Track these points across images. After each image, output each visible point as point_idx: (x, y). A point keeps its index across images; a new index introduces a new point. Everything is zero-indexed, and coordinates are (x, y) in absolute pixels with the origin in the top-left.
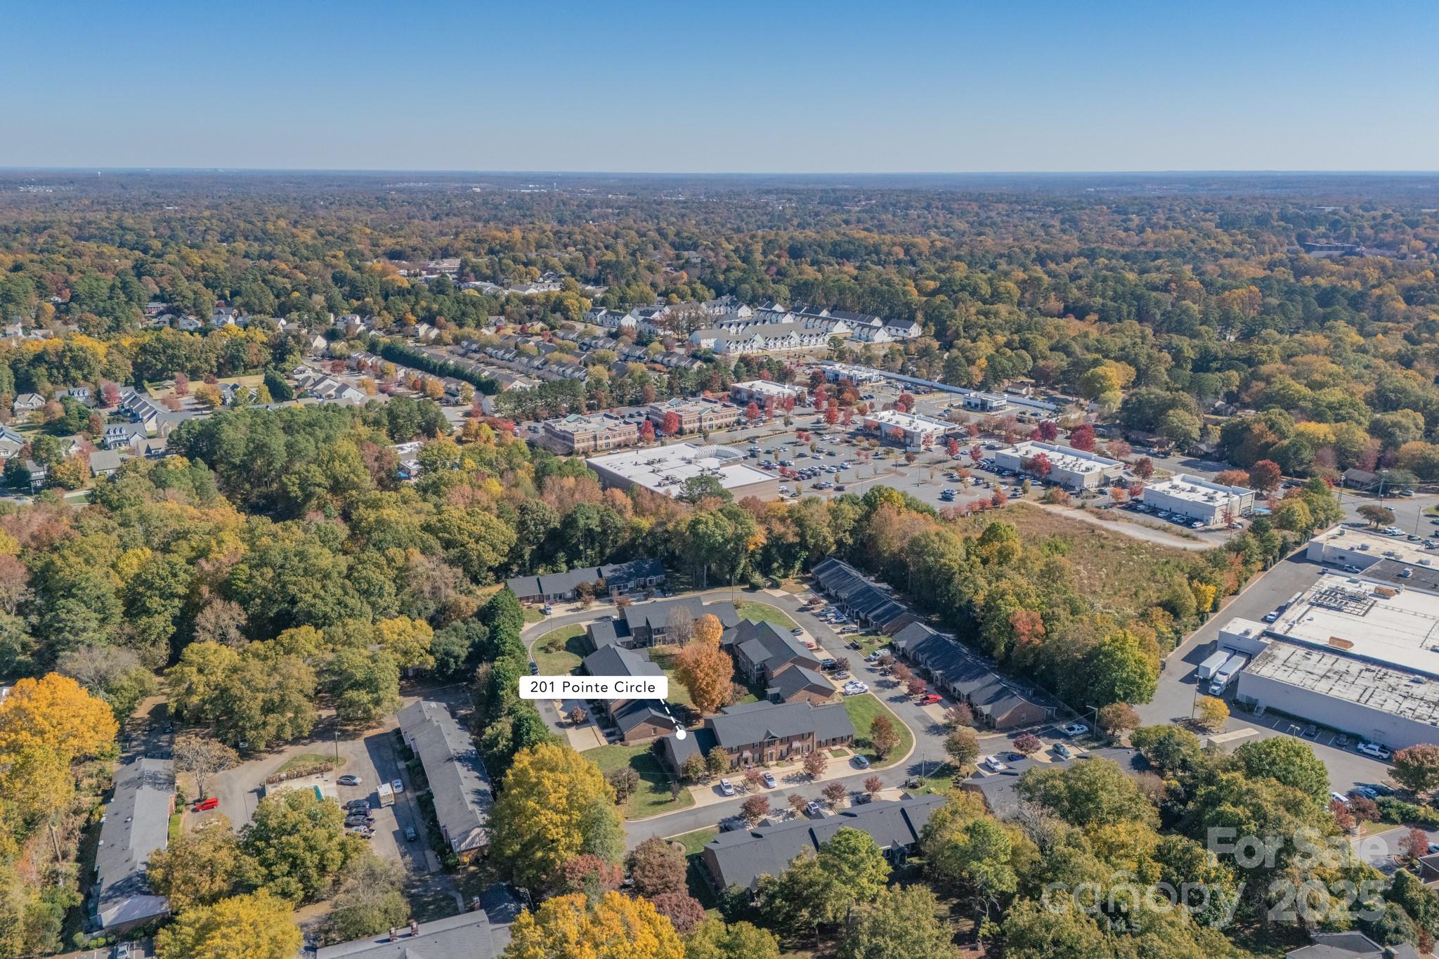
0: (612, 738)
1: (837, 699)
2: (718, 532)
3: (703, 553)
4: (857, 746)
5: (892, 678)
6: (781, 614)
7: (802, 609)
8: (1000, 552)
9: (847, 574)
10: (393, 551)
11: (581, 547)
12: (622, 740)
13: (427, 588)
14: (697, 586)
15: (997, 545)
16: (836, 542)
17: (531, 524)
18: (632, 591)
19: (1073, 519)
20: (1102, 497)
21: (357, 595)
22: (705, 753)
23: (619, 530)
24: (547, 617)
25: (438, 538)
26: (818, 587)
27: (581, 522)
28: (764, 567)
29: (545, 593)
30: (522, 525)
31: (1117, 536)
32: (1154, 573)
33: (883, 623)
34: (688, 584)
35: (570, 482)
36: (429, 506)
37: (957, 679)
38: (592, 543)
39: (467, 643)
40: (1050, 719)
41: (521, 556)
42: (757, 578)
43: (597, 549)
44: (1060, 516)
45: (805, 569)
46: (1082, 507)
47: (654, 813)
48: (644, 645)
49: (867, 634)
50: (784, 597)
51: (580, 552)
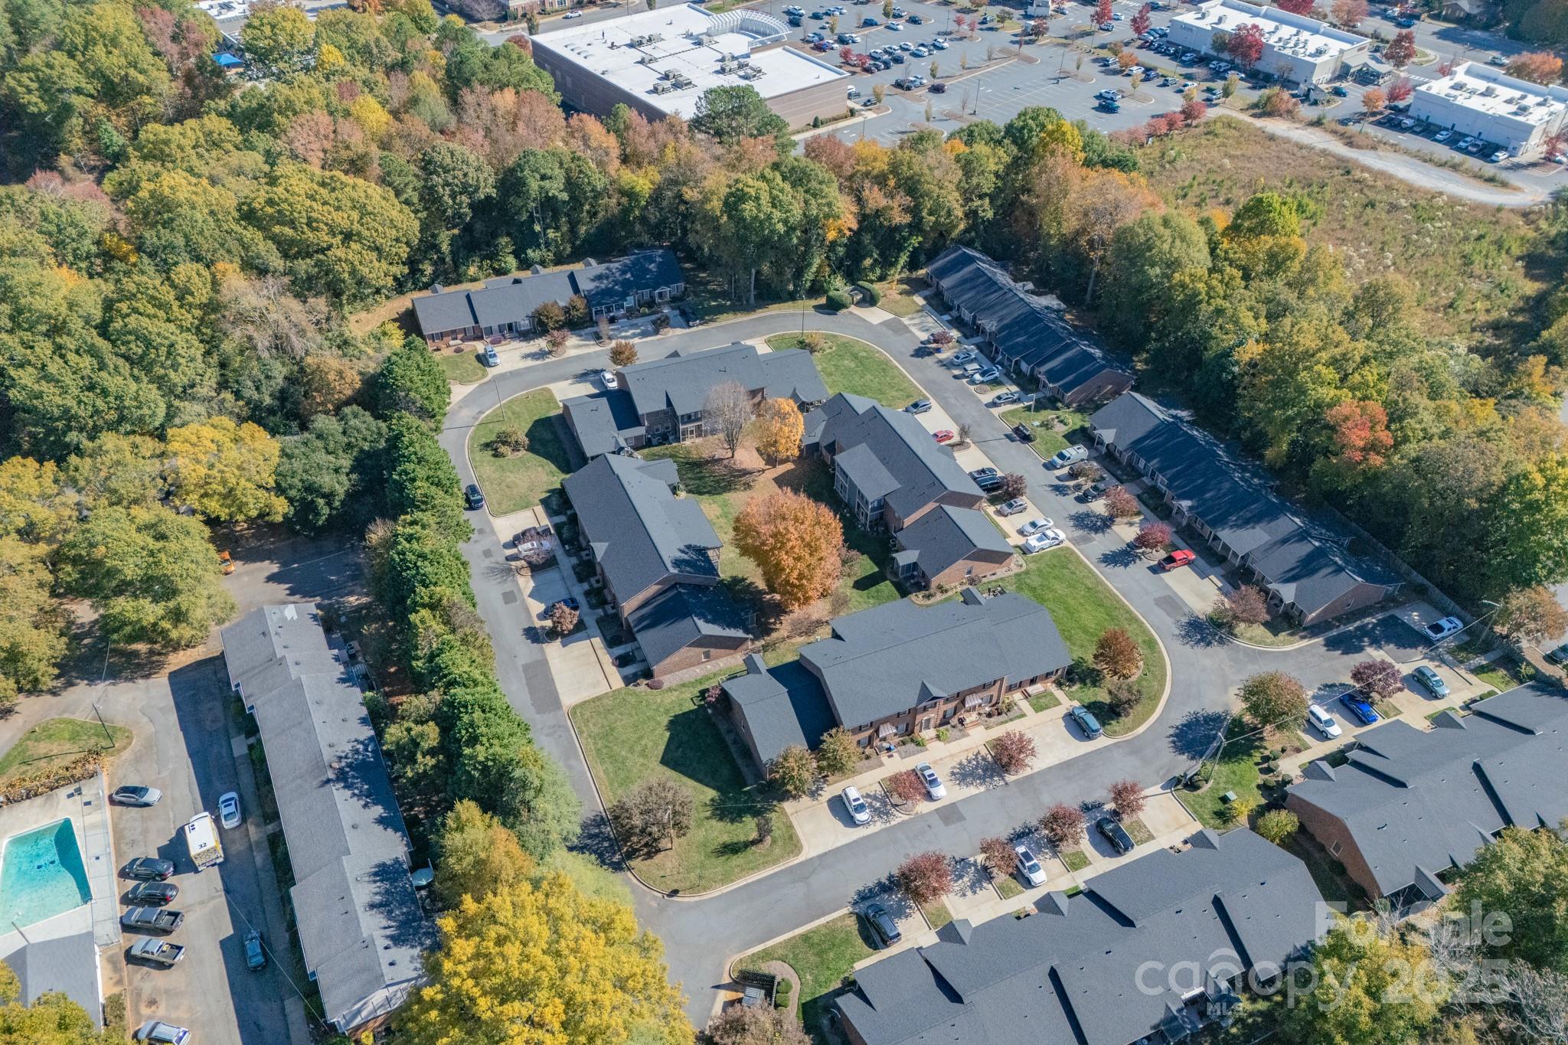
0: (630, 670)
1: (1016, 564)
2: (777, 214)
3: (751, 249)
4: (1072, 681)
5: (1099, 506)
6: (887, 362)
7: (922, 352)
8: (1272, 256)
9: (991, 284)
10: (186, 270)
11: (537, 228)
12: (648, 674)
13: (263, 340)
14: (740, 303)
15: (1267, 241)
16: (967, 215)
17: (445, 194)
18: (631, 313)
19: (1310, 148)
20: (1339, 100)
21: (125, 367)
22: (814, 744)
23: (597, 195)
24: (492, 372)
25: (274, 238)
26: (939, 304)
27: (534, 185)
28: (850, 265)
29: (483, 324)
30: (429, 198)
31: (1390, 184)
32: (1467, 260)
33: (1068, 387)
34: (724, 295)
35: (506, 99)
36: (254, 160)
37: (1220, 521)
38: (556, 217)
39: (346, 462)
40: (1389, 601)
41: (435, 247)
42: (840, 287)
43: (565, 229)
44: (1287, 141)
45: (913, 265)
46: (1317, 123)
47: (726, 879)
48: (664, 439)
49: (1040, 406)
50: (885, 324)
51: (536, 235)
